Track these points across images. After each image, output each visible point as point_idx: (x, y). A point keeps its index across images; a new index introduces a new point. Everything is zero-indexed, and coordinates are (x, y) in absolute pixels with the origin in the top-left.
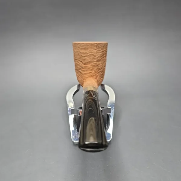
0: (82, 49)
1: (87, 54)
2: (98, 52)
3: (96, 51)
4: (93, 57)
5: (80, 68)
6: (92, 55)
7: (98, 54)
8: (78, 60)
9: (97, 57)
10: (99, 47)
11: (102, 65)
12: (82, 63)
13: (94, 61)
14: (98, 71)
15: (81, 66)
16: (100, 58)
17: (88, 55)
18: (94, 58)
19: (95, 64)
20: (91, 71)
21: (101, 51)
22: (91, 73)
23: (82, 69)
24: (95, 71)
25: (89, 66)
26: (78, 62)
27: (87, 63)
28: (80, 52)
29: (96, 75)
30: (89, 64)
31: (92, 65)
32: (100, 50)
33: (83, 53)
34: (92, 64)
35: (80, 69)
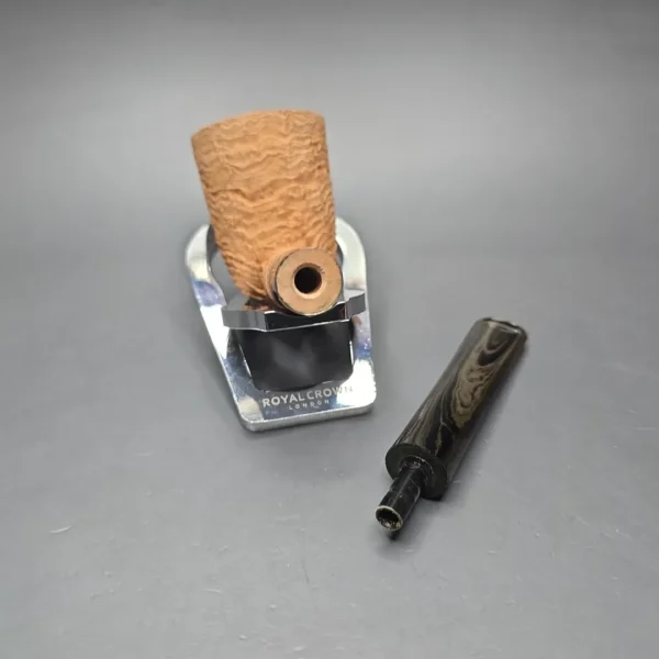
0: (231, 142)
1: (257, 154)
2: (296, 143)
3: (286, 141)
4: (282, 163)
5: (238, 217)
6: (274, 156)
7: (296, 152)
8: (225, 191)
9: (295, 163)
10: (295, 125)
11: (321, 196)
12: (244, 195)
13: (289, 181)
14: (310, 219)
15: (239, 212)
16: (310, 170)
17: (259, 160)
18: (284, 169)
19: (294, 189)
20: (283, 223)
21: (308, 142)
22: (283, 231)
23: (245, 221)
24: (296, 219)
25: (272, 200)
26: (227, 199)
27: (264, 189)
28: (228, 157)
29: (304, 234)
30: (272, 193)
31: (281, 198)
32: (304, 139)
33: (241, 157)
34: (283, 190)
35: (239, 223)
